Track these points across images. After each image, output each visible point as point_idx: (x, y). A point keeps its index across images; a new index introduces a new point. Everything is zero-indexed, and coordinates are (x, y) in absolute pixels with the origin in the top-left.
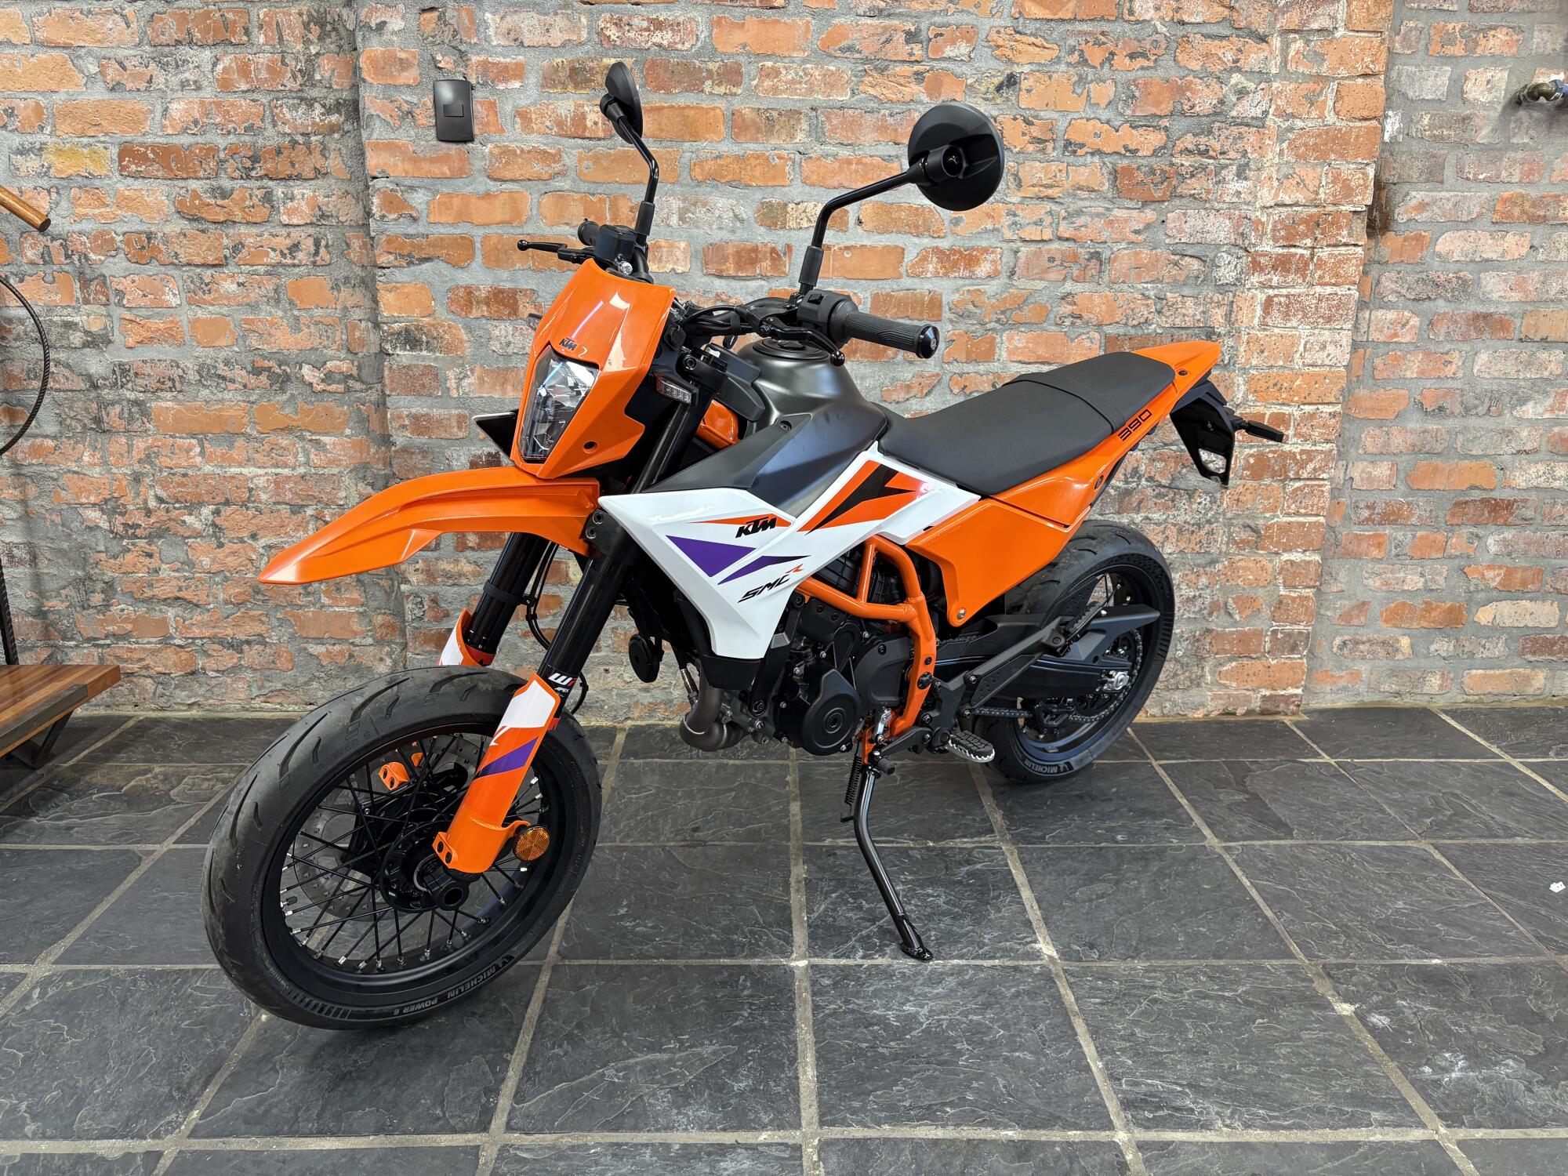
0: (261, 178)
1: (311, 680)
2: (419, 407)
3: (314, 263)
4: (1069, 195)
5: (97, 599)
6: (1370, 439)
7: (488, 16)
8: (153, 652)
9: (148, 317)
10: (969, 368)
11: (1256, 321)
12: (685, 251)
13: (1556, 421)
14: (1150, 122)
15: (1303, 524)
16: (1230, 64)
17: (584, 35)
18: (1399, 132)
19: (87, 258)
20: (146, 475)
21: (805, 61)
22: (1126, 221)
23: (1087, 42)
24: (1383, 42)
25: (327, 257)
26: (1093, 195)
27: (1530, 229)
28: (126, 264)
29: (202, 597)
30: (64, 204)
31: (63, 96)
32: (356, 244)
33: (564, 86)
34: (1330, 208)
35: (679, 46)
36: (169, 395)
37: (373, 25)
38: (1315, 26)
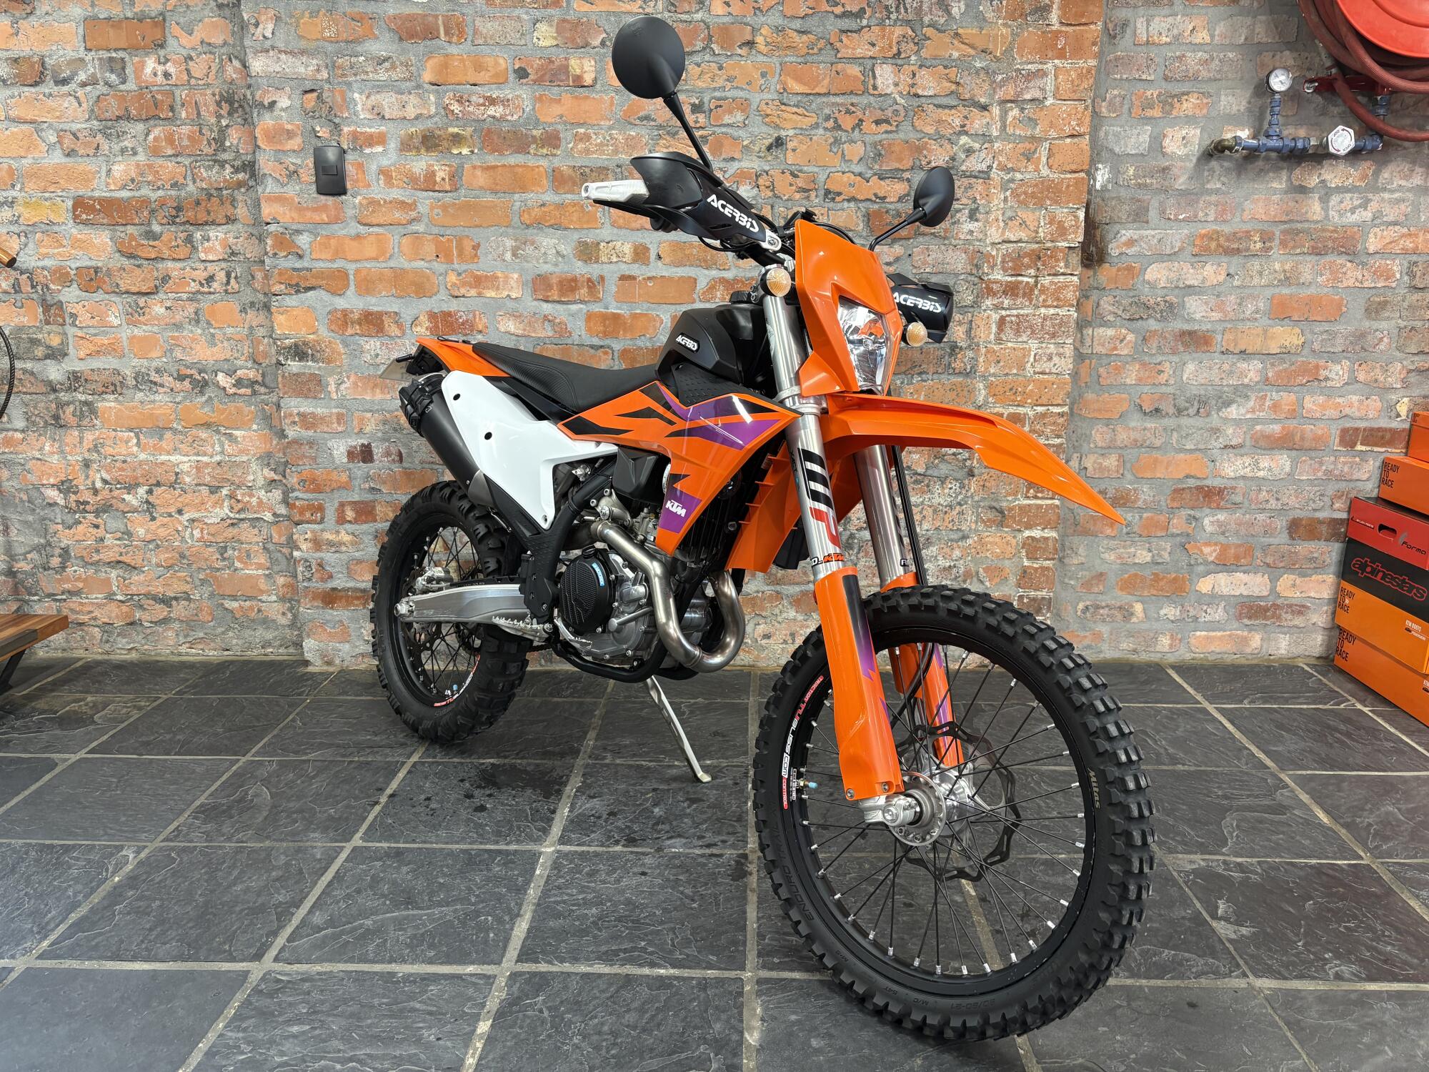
0: (184, 223)
1: (227, 630)
2: (306, 406)
3: (226, 291)
5: (55, 561)
7: (356, 95)
8: (99, 606)
9: (95, 335)
11: (992, 337)
12: (517, 281)
13: (1256, 421)
14: (895, 175)
15: (1040, 506)
16: (958, 129)
17: (433, 110)
18: (1109, 181)
19: (48, 288)
20: (94, 461)
21: (611, 128)
23: (840, 111)
24: (1086, 109)
25: (236, 286)
27: (1225, 259)
28: (78, 292)
29: (137, 561)
30: (31, 245)
31: (30, 161)
32: (259, 275)
33: (418, 150)
34: (1049, 245)
35: (509, 118)
36: (112, 397)
37: (266, 103)
38: (1028, 97)
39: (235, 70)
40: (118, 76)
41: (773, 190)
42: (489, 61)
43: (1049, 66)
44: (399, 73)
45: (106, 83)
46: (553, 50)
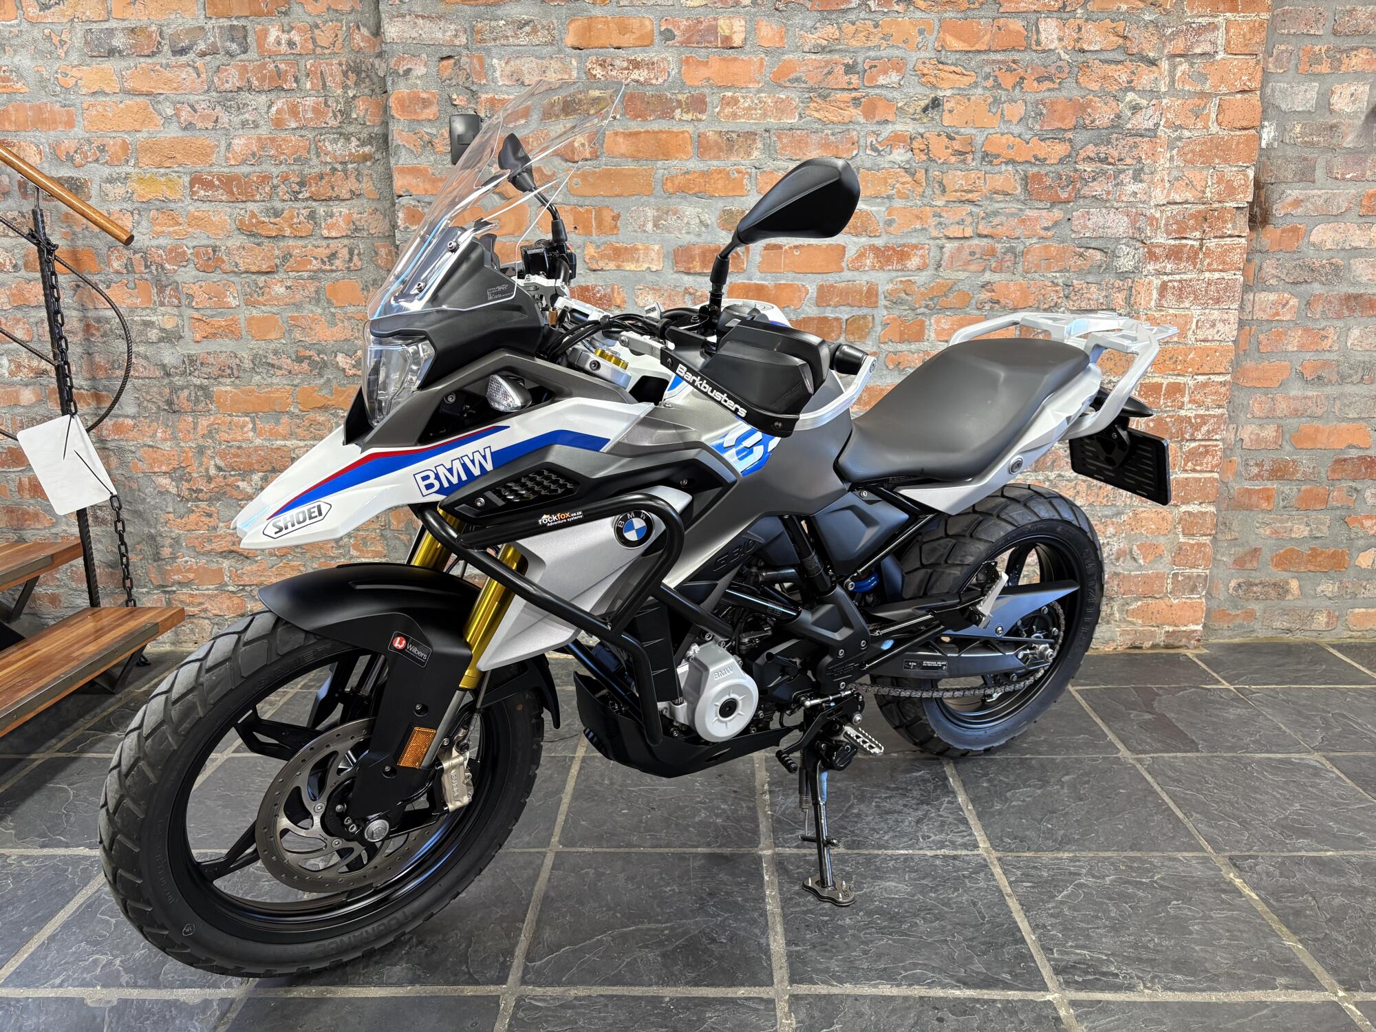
0: (307, 199)
3: (348, 268)
4: (987, 198)
5: (166, 552)
6: (1257, 405)
8: (210, 597)
9: (212, 316)
10: (903, 347)
11: (1153, 303)
12: (658, 253)
14: (1057, 136)
15: (1200, 479)
16: (1125, 85)
17: (575, 74)
18: (1275, 140)
19: (163, 268)
20: (208, 448)
21: (760, 91)
22: (1037, 219)
23: (1000, 69)
24: (1258, 63)
25: (359, 263)
26: (1008, 198)
28: (195, 272)
29: (251, 551)
30: (144, 223)
31: (145, 135)
32: (383, 252)
33: (557, 116)
34: (1216, 205)
35: (654, 82)
36: (228, 381)
37: (401, 72)
38: (1198, 51)
39: (363, 37)
40: (239, 45)
41: (927, 154)
42: (635, 23)
43: (1221, 19)
44: (542, 37)
45: (227, 53)
46: (701, 10)
